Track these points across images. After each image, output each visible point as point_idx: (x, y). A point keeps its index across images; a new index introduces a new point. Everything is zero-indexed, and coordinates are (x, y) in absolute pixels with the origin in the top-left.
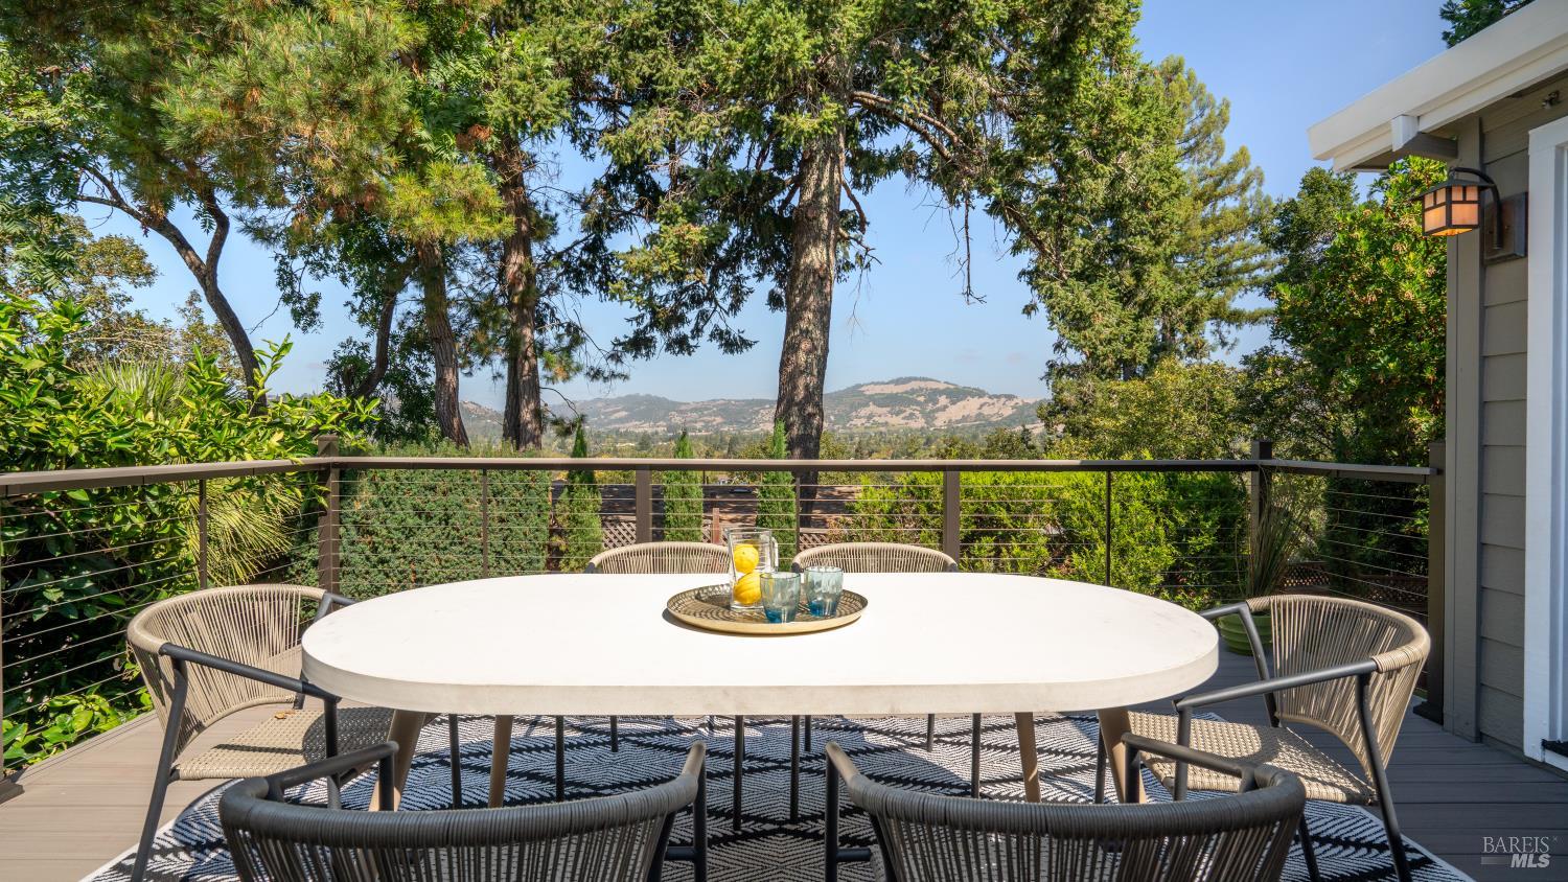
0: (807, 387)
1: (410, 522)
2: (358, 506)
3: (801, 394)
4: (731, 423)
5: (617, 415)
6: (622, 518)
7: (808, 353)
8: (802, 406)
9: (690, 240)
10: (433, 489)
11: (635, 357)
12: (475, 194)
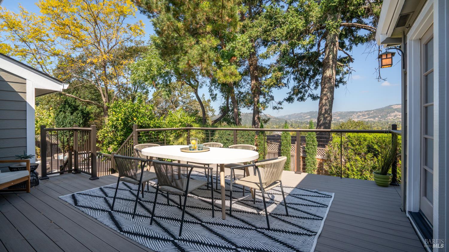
0: (325, 109)
1: (225, 141)
2: (216, 138)
3: (323, 111)
4: (343, 119)
5: (307, 117)
6: (273, 143)
7: (326, 100)
8: (324, 115)
9: (278, 76)
10: (230, 135)
11: (289, 103)
12: (232, 72)
